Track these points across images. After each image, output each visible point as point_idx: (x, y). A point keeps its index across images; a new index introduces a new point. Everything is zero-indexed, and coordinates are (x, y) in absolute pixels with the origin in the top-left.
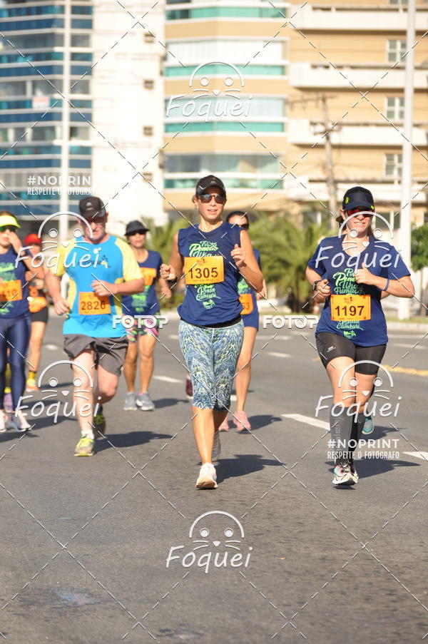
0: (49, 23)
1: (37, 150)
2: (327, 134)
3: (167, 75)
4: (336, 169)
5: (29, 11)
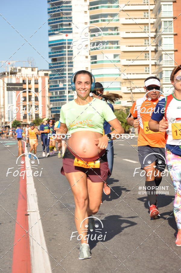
0: (63, 66)
1: (60, 97)
2: (131, 90)
4: (133, 99)
5: (58, 64)
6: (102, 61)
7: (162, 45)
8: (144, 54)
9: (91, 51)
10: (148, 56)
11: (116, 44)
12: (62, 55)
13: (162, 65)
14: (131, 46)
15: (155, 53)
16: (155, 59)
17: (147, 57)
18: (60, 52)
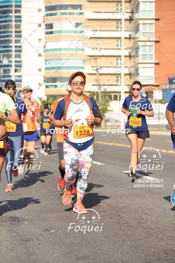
0: (8, 36)
1: (4, 77)
2: (97, 70)
3: (46, 52)
4: (100, 81)
5: (1, 33)
6: (60, 32)
7: (139, 12)
8: (115, 23)
9: (46, 17)
10: (121, 26)
11: (79, 9)
13: (138, 38)
14: (98, 12)
15: (130, 22)
16: (128, 29)
17: (119, 28)
18: (5, 17)
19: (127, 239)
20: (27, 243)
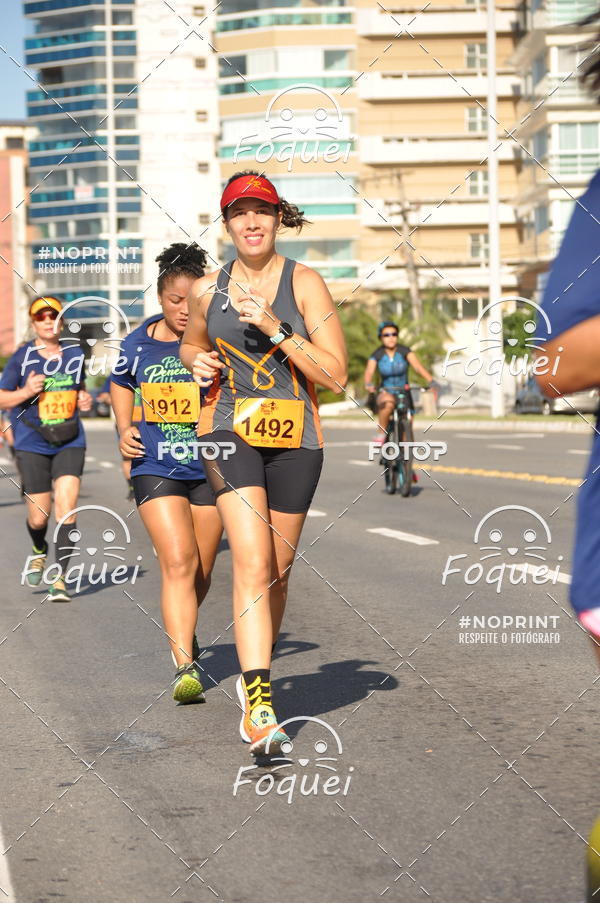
0: (90, 105)
2: (403, 213)
3: (223, 156)
4: (415, 253)
6: (272, 83)
7: (548, 6)
8: (462, 48)
9: (221, 35)
10: (483, 56)
11: (335, 2)
12: (89, 52)
13: (545, 98)
14: (403, 12)
15: (516, 43)
16: (511, 69)
17: (478, 63)
18: (77, 38)
19: (529, 801)
20: (183, 822)
